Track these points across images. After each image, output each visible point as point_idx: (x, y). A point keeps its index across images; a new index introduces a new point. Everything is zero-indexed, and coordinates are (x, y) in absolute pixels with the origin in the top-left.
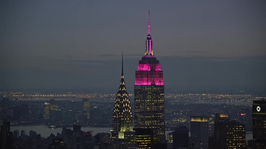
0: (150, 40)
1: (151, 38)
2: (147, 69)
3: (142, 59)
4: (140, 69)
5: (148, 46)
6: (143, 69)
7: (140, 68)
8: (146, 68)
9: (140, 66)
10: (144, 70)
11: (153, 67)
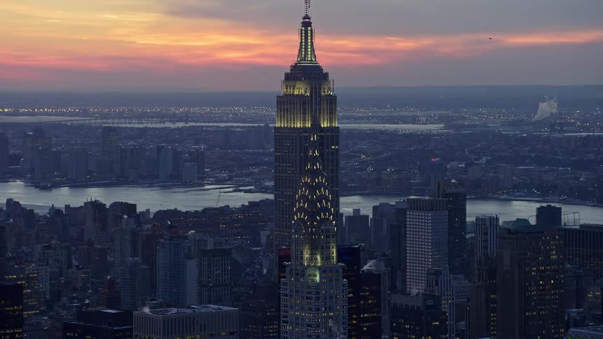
0: (309, 28)
1: (311, 23)
2: (303, 92)
3: (291, 70)
4: (287, 91)
5: (303, 41)
6: (293, 92)
7: (287, 89)
8: (301, 89)
9: (287, 86)
10: (296, 93)
11: (316, 88)
